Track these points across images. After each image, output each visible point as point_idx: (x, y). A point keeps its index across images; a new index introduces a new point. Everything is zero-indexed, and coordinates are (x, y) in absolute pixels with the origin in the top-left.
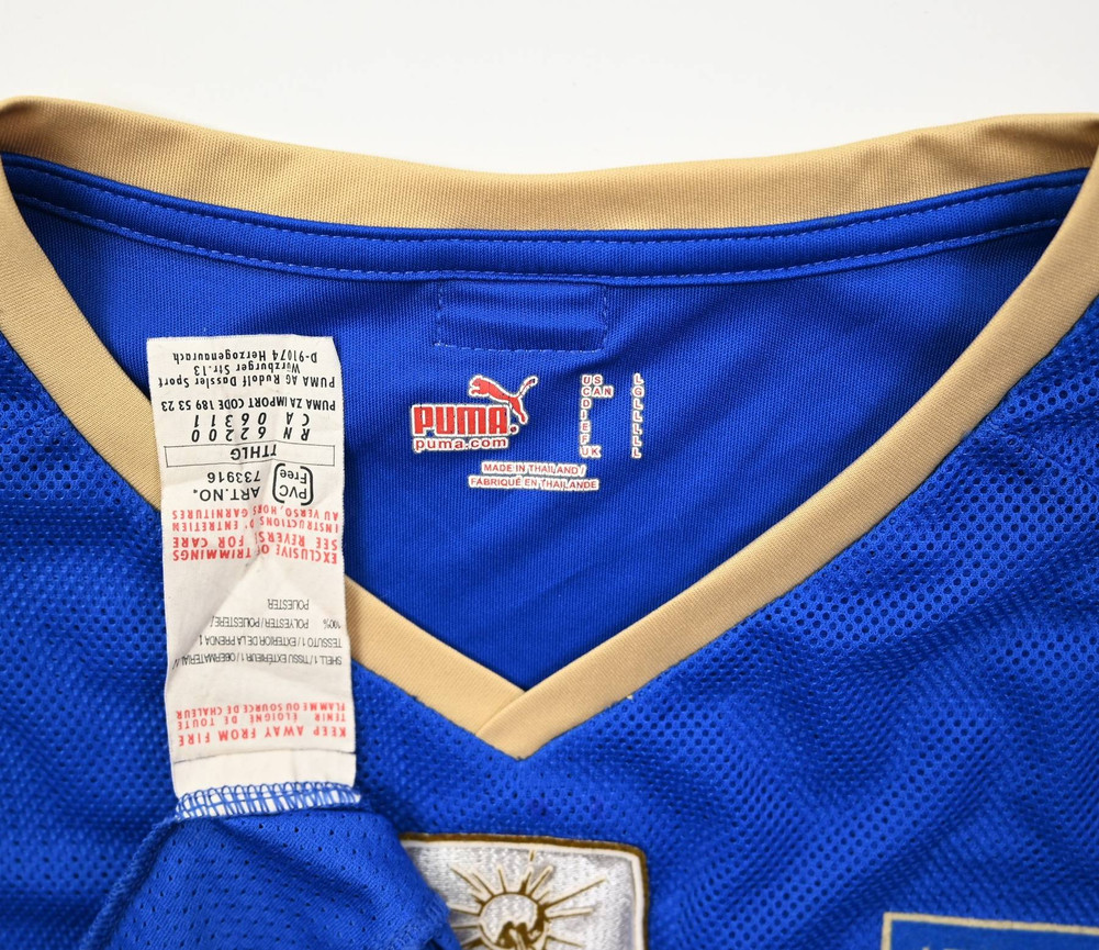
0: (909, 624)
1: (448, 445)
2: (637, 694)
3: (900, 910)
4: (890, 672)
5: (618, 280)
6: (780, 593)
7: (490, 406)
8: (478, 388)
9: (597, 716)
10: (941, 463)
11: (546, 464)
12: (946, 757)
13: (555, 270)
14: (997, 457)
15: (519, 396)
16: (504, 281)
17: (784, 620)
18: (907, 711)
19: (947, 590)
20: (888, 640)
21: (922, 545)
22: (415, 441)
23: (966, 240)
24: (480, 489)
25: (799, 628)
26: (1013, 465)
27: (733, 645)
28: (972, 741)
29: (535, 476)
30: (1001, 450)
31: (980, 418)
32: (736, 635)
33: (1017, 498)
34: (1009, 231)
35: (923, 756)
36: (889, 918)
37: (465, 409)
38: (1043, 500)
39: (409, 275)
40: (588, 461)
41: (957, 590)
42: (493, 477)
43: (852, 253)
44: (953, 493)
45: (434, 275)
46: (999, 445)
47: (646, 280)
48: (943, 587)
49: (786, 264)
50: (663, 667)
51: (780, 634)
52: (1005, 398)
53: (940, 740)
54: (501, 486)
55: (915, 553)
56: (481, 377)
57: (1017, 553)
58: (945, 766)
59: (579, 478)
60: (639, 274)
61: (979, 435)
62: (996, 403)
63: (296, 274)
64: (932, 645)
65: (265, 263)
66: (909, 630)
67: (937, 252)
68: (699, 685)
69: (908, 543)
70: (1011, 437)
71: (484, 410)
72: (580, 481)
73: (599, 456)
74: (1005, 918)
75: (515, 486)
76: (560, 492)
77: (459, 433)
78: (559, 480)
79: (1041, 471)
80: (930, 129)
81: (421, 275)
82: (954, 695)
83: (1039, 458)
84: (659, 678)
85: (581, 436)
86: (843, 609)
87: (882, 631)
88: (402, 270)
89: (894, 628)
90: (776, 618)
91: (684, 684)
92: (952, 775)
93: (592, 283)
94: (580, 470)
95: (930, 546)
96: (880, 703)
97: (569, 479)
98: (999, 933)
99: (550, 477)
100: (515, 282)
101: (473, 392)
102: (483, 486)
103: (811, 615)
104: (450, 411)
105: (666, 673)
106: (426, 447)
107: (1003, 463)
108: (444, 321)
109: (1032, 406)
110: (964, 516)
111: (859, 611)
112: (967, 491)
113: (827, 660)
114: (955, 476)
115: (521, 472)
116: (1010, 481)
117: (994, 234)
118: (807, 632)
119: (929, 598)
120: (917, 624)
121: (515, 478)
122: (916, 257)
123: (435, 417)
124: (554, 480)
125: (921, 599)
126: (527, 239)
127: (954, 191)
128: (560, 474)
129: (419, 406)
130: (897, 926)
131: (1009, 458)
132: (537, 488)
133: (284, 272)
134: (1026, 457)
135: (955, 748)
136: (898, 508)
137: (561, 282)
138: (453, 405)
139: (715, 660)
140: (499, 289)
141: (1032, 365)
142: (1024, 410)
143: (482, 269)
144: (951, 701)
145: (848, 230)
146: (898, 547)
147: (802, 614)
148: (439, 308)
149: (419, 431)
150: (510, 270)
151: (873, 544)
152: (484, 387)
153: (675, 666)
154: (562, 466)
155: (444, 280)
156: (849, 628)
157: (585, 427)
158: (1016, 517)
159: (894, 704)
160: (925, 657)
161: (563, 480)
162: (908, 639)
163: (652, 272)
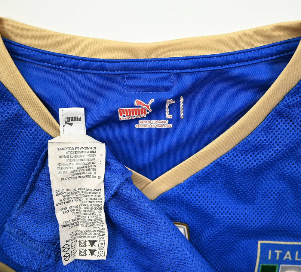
0: (260, 162)
1: (129, 118)
2: (185, 182)
3: (263, 240)
4: (255, 175)
5: (175, 71)
6: (224, 153)
7: (141, 108)
8: (137, 103)
9: (173, 188)
10: (267, 116)
11: (157, 121)
12: (272, 197)
13: (157, 69)
14: (282, 114)
15: (149, 105)
16: (143, 73)
17: (225, 161)
18: (260, 185)
19: (270, 152)
20: (254, 166)
21: (263, 139)
22: (120, 118)
23: (270, 58)
24: (139, 128)
25: (229, 163)
26: (287, 117)
27: (211, 168)
28: (278, 193)
29: (154, 124)
30: (283, 112)
31: (277, 104)
32: (212, 165)
33: (288, 126)
34: (282, 55)
35: (265, 198)
36: (260, 242)
37: (134, 109)
38: (296, 126)
39: (116, 72)
40: (169, 119)
41: (273, 152)
42: (142, 125)
43: (239, 62)
44: (271, 125)
45: (123, 72)
46: (282, 111)
47: (182, 71)
48: (269, 151)
49: (221, 65)
50: (192, 174)
51: (224, 165)
52: (284, 98)
53: (270, 193)
54: (144, 127)
55: (261, 142)
56: (138, 100)
57: (289, 141)
58: (271, 200)
59: (166, 124)
60: (180, 69)
61: (277, 108)
62: (281, 99)
63: (84, 72)
64: (267, 167)
65: (75, 70)
66: (260, 163)
67: (263, 61)
68: (202, 179)
69: (259, 139)
70: (286, 109)
71: (139, 109)
72: (167, 125)
73: (172, 118)
74: (292, 241)
75: (148, 127)
76: (161, 128)
77: (132, 115)
78: (161, 125)
79: (294, 118)
80: (259, 27)
81: (119, 72)
82: (273, 181)
83: (294, 114)
84: (191, 177)
85: (166, 112)
86: (242, 157)
87: (252, 164)
88: (114, 71)
89: (256, 163)
90: (223, 160)
91: (198, 179)
92: (273, 202)
93: (167, 73)
94: (166, 122)
95: (265, 140)
96: (252, 183)
97: (164, 124)
98: (290, 245)
99: (158, 124)
100: (146, 73)
101: (136, 104)
102: (139, 127)
103: (232, 159)
104: (129, 110)
105: (193, 176)
106: (123, 119)
107: (284, 116)
108: (127, 85)
109: (291, 100)
110: (274, 131)
111: (246, 158)
112: (275, 124)
113: (237, 172)
114: (271, 120)
115: (150, 123)
116: (286, 121)
117: (278, 56)
118: (232, 164)
119: (265, 154)
120: (262, 161)
121: (148, 125)
122: (257, 63)
123: (125, 112)
124: (159, 125)
125: (263, 154)
126: (149, 61)
127: (266, 44)
128: (161, 123)
129: (120, 109)
130: (262, 244)
131: (285, 114)
132: (155, 127)
133: (81, 72)
134: (290, 114)
135: (274, 195)
136: (256, 129)
137: (159, 73)
138: (130, 108)
139: (206, 172)
140: (142, 76)
141: (291, 89)
142: (289, 101)
143: (137, 70)
144: (272, 182)
145: (238, 55)
146: (256, 140)
147: (230, 159)
148: (125, 82)
149: (121, 115)
150: (145, 70)
151: (249, 139)
152: (139, 103)
153: (195, 174)
154: (162, 121)
155: (126, 74)
156: (243, 163)
157: (167, 110)
158: (288, 131)
159: (257, 184)
160: (265, 170)
161: (162, 125)
162: (260, 166)
163: (184, 69)
